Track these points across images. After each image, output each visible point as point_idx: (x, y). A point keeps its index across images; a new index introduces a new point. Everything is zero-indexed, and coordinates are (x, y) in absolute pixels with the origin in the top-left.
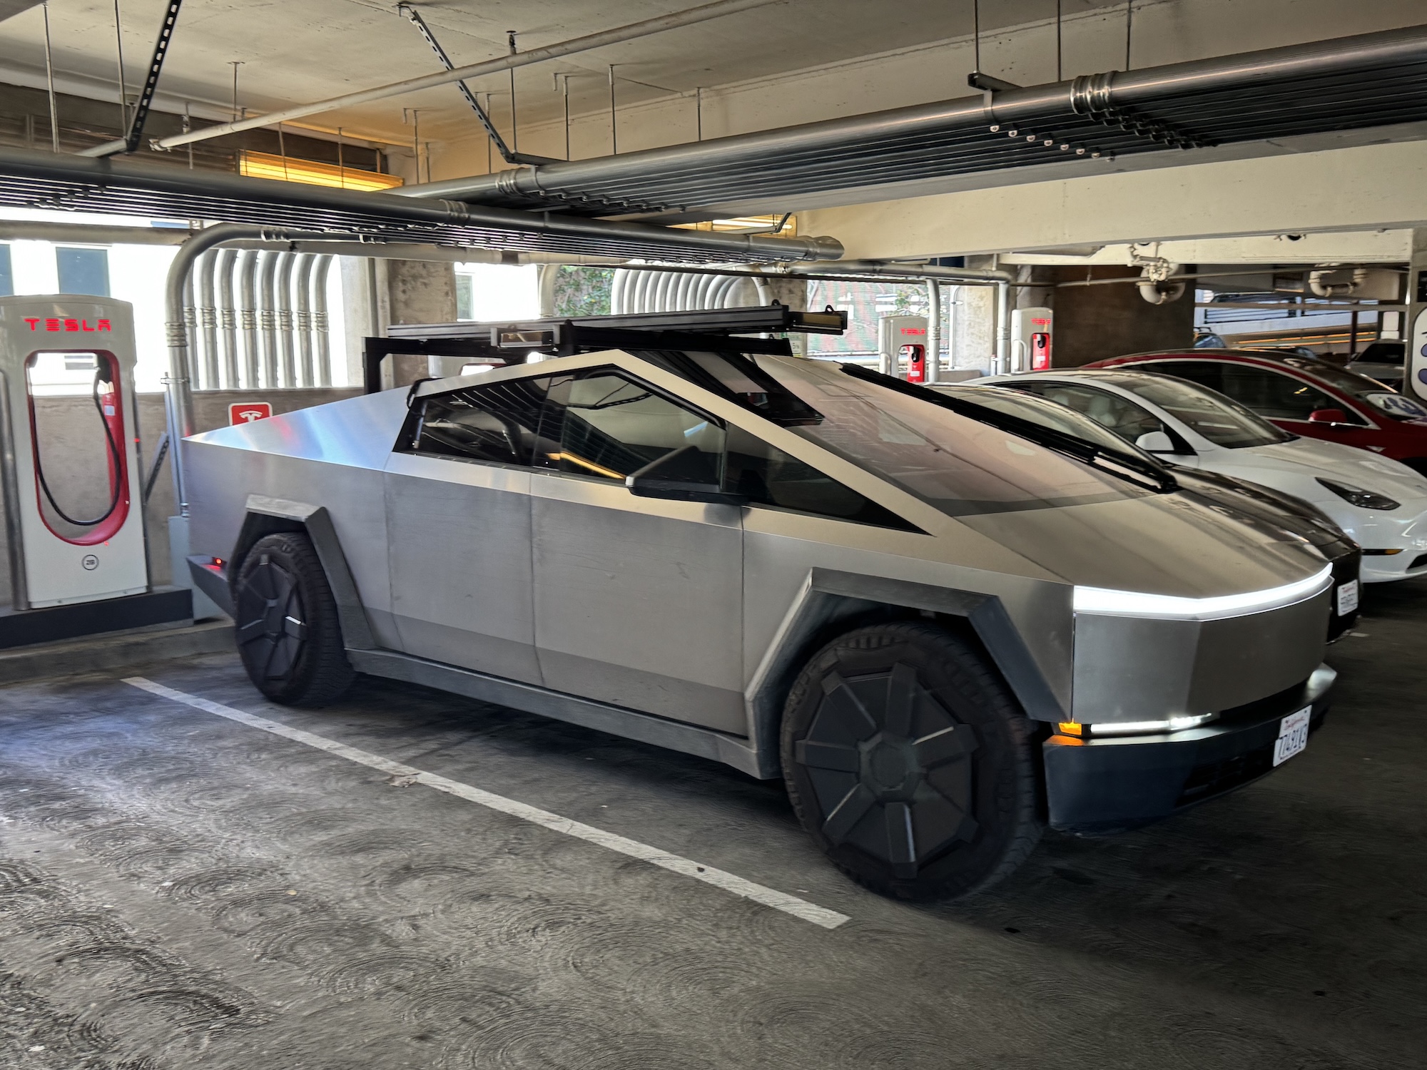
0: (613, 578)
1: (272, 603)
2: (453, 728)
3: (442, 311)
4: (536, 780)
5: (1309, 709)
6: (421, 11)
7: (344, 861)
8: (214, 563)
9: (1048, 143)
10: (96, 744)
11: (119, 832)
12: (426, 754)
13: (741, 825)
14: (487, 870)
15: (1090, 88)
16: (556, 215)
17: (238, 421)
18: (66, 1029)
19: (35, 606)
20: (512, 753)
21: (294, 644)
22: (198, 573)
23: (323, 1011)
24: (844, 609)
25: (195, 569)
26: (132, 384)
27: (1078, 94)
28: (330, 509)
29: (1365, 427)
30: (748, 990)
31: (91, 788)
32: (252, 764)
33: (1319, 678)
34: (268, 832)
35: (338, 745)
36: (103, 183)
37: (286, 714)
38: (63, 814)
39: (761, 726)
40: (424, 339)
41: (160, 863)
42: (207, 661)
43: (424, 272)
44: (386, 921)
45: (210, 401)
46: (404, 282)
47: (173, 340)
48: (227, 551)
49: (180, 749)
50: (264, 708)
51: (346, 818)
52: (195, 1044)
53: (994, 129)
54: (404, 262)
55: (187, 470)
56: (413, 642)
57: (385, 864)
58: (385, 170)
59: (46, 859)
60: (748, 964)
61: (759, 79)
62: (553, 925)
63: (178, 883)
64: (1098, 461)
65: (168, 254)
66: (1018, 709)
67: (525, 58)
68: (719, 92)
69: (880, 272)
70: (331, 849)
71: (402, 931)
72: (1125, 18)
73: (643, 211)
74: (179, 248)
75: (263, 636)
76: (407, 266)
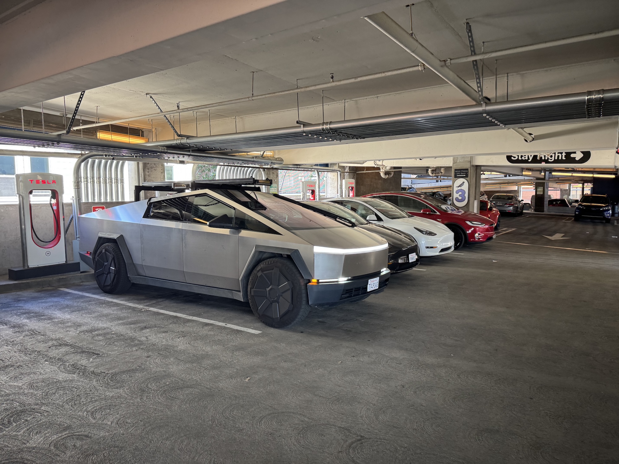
0: (205, 250)
1: (106, 264)
2: (160, 298)
3: (160, 178)
4: (184, 308)
5: (378, 278)
6: (152, 95)
7: (128, 326)
8: (87, 253)
9: (321, 138)
10: (52, 304)
11: (62, 322)
12: (152, 304)
13: (239, 315)
14: (167, 327)
15: (325, 125)
16: (194, 151)
17: (94, 211)
18: (54, 359)
19: (30, 267)
20: (177, 303)
21: (112, 275)
22: (82, 256)
23: (122, 353)
24: (265, 256)
25: (81, 255)
26: (62, 199)
27: (322, 127)
28: (123, 235)
29: (436, 214)
30: (232, 345)
31: (53, 313)
32: (100, 307)
34: (106, 321)
35: (126, 302)
36: (58, 142)
37: (111, 296)
38: (45, 319)
39: (243, 288)
41: (75, 328)
42: (84, 283)
43: (155, 166)
44: (139, 337)
45: (86, 205)
46: (148, 169)
47: (75, 187)
48: (92, 249)
49: (78, 304)
50: (104, 294)
51: (128, 318)
52: (89, 360)
53: (304, 134)
55: (79, 225)
56: (148, 273)
57: (139, 326)
58: (143, 136)
59: (42, 328)
60: (234, 341)
61: (252, 115)
62: (184, 337)
63: (81, 332)
64: (338, 219)
65: (74, 161)
66: (303, 277)
67: (181, 110)
68: (241, 118)
69: (299, 168)
70: (123, 324)
71: (143, 339)
72: (344, 104)
73: (220, 150)
74: (77, 159)
75: (103, 273)
76: (149, 164)
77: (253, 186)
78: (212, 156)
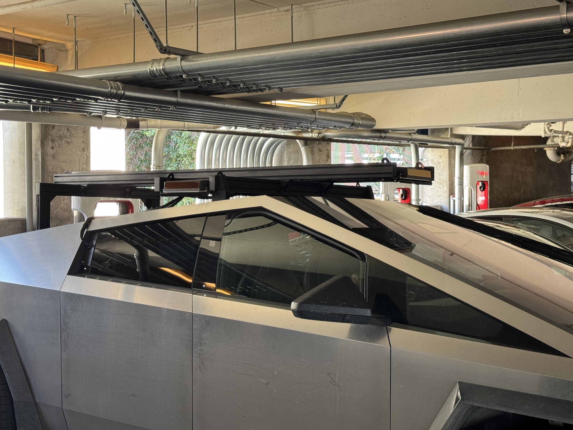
3: (80, 162)
28: (9, 321)
40: (85, 184)
43: (68, 134)
46: (53, 141)
53: (566, 31)
54: (54, 127)
68: (307, 8)
76: (56, 130)
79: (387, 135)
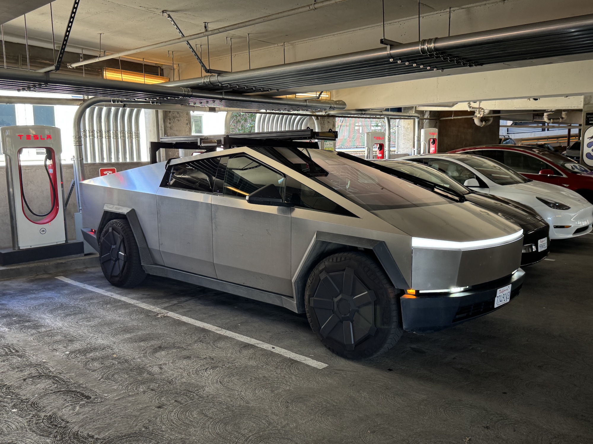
0: (242, 236)
1: (113, 247)
2: (184, 295)
3: (185, 131)
4: (214, 315)
5: (510, 286)
6: (171, 14)
7: (136, 345)
8: (92, 231)
9: (414, 65)
10: (43, 301)
11: (50, 334)
12: (172, 305)
13: (292, 332)
14: (190, 348)
15: (427, 44)
16: (227, 93)
17: (102, 174)
18: (26, 404)
19: (21, 248)
20: (206, 305)
21: (122, 263)
22: (85, 234)
23: (123, 397)
24: (330, 247)
25: (84, 234)
26: (60, 160)
27: (422, 47)
28: (135, 209)
29: (561, 176)
30: (285, 391)
31: (40, 318)
32: (104, 309)
33: (517, 275)
34: (107, 334)
35: (138, 302)
36: (46, 82)
37: (119, 290)
38: (29, 327)
39: (298, 293)
40: (174, 142)
41: (65, 345)
42: (89, 270)
43: (178, 116)
44: (150, 366)
45: (92, 167)
46: (170, 119)
47: (76, 143)
48: (96, 226)
49: (76, 303)
50: (111, 288)
51: (138, 329)
52: (74, 409)
53: (391, 60)
54: (170, 112)
55: (82, 194)
56: (168, 261)
57: (152, 346)
58: (162, 75)
59: (21, 344)
60: (287, 382)
61: (307, 39)
62: (213, 368)
63: (71, 352)
64: (436, 190)
65: (74, 109)
66: (392, 285)
67: (210, 33)
68: (292, 44)
69: (364, 114)
70: (131, 340)
71: (156, 369)
72: (448, 15)
73: (262, 91)
74: (78, 107)
75: (111, 260)
76: (171, 113)
77: (308, 141)
78: (252, 99)
79: (366, 112)
